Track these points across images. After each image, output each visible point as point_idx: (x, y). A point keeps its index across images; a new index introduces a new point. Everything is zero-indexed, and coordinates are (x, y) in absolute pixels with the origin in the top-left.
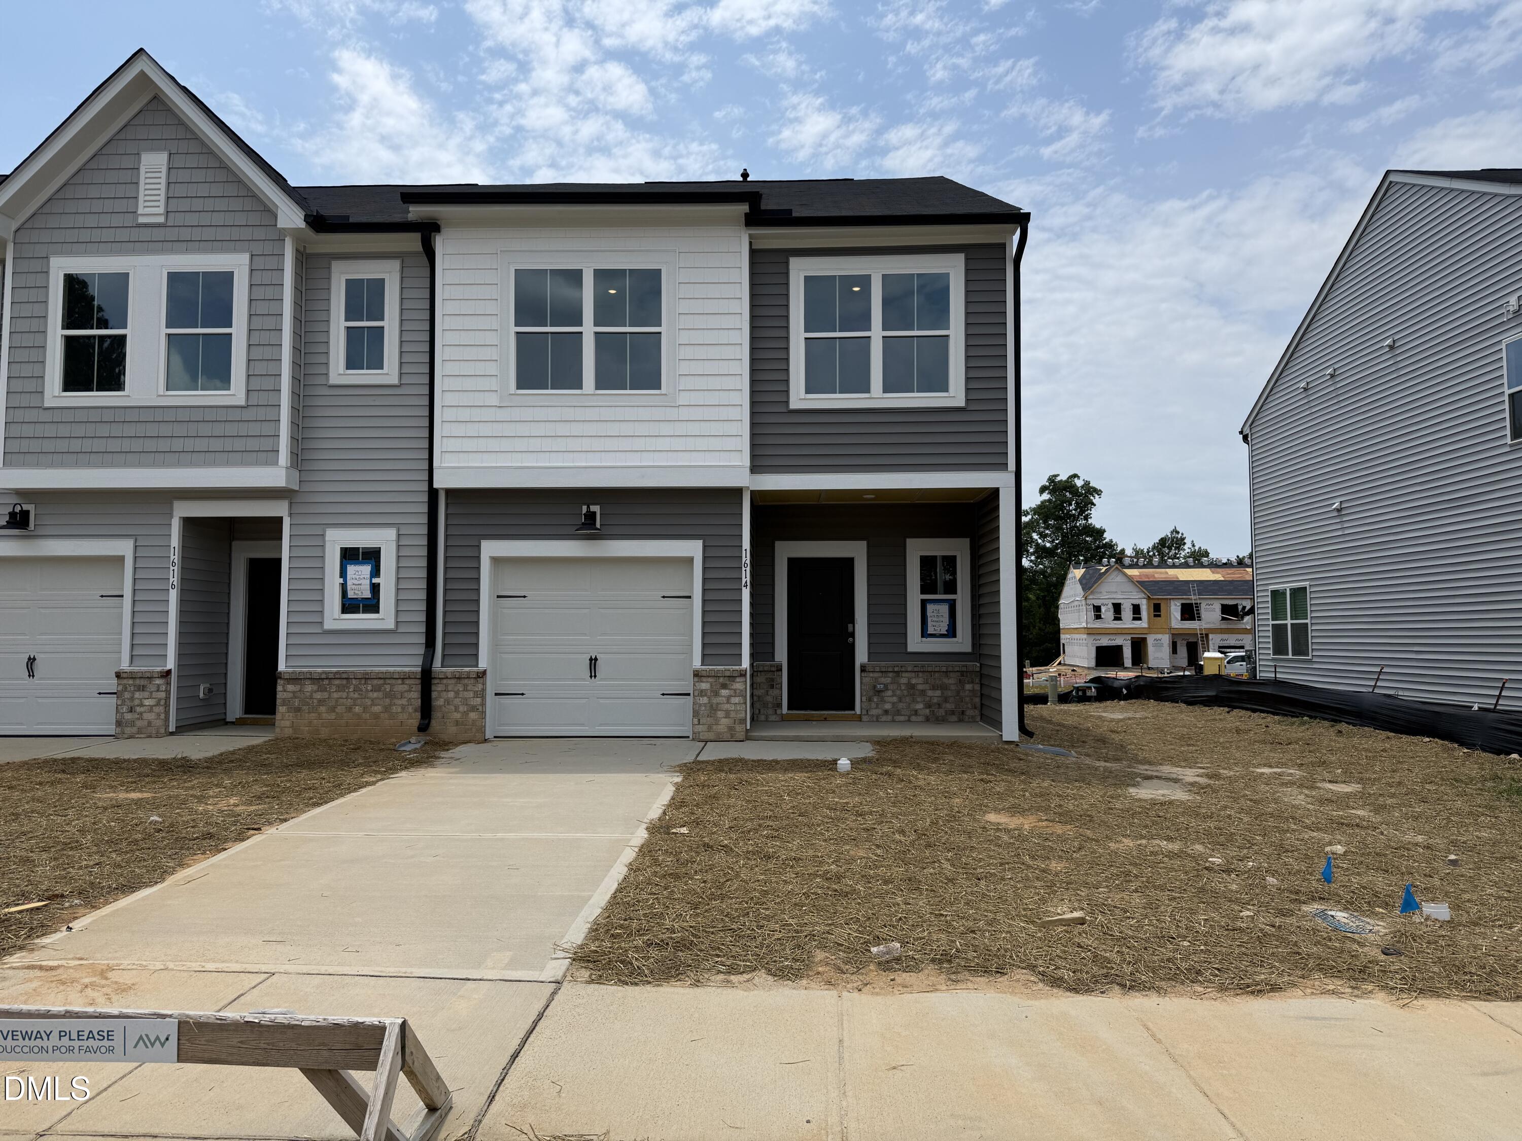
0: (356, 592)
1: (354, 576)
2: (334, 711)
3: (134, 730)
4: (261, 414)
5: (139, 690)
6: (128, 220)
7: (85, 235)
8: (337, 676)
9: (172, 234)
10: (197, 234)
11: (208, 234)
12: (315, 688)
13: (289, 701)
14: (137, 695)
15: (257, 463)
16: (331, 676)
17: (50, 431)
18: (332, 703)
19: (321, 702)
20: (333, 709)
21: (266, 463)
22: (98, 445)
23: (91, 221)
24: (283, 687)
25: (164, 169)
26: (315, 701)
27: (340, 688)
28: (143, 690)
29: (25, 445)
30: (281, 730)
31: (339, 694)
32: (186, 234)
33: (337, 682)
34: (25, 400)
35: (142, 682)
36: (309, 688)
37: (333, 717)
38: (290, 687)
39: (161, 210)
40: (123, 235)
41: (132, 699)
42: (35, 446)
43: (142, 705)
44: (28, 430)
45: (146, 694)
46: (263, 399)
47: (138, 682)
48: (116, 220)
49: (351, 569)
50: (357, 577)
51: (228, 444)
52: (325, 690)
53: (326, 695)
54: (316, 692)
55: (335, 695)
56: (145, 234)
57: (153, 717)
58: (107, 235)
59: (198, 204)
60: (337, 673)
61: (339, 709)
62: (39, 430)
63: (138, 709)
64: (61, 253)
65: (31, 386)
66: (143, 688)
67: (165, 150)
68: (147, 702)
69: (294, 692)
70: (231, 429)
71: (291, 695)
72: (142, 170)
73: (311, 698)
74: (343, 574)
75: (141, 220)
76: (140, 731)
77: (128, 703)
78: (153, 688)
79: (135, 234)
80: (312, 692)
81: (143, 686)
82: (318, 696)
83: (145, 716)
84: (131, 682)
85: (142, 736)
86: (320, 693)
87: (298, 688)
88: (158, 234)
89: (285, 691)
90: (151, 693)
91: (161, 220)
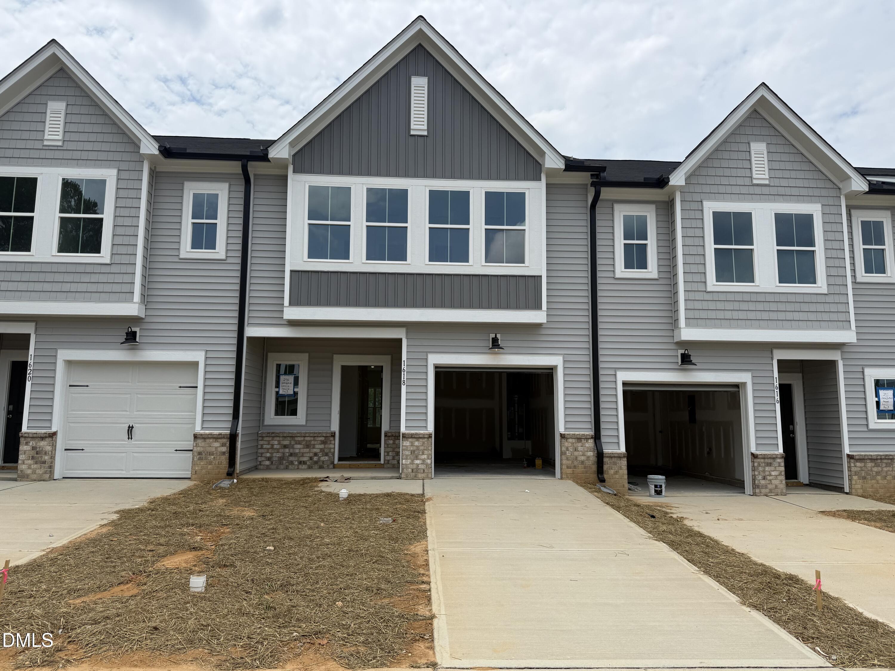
0: (885, 406)
1: (884, 397)
2: (886, 479)
3: (767, 490)
4: (837, 299)
5: (768, 466)
6: (747, 181)
7: (722, 189)
8: (887, 457)
9: (773, 191)
10: (788, 191)
11: (795, 191)
12: (873, 464)
13: (859, 473)
14: (767, 469)
15: (838, 328)
16: (883, 457)
17: (712, 306)
18: (884, 474)
19: (878, 473)
20: (885, 478)
21: (843, 328)
22: (742, 315)
23: (725, 181)
24: (854, 464)
25: (765, 152)
26: (874, 473)
27: (888, 465)
28: (770, 466)
29: (697, 314)
30: (856, 490)
31: (888, 468)
32: (782, 191)
33: (885, 461)
34: (695, 287)
35: (770, 461)
36: (869, 464)
37: (886, 483)
38: (858, 464)
39: (767, 177)
40: (744, 190)
41: (764, 471)
42: (703, 315)
43: (770, 475)
44: (698, 305)
45: (772, 468)
46: (837, 290)
47: (766, 460)
48: (740, 181)
49: (882, 393)
50: (886, 397)
51: (819, 316)
52: (879, 466)
53: (880, 469)
54: (874, 467)
55: (885, 469)
56: (758, 190)
57: (778, 483)
58: (736, 190)
59: (787, 174)
60: (887, 455)
61: (889, 478)
62: (705, 305)
63: (769, 478)
64: (709, 199)
65: (697, 278)
66: (770, 465)
67: (763, 141)
68: (773, 473)
69: (861, 467)
70: (820, 308)
71: (859, 469)
72: (753, 152)
73: (871, 471)
74: (877, 395)
75: (755, 182)
76: (771, 491)
77: (762, 473)
78: (777, 465)
79: (752, 190)
80: (872, 467)
81: (770, 463)
82: (875, 469)
83: (773, 482)
84: (762, 460)
85: (773, 494)
86: (876, 468)
87: (863, 464)
88: (766, 190)
89: (855, 466)
90: (775, 467)
91: (767, 182)
